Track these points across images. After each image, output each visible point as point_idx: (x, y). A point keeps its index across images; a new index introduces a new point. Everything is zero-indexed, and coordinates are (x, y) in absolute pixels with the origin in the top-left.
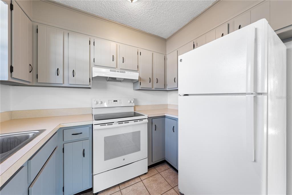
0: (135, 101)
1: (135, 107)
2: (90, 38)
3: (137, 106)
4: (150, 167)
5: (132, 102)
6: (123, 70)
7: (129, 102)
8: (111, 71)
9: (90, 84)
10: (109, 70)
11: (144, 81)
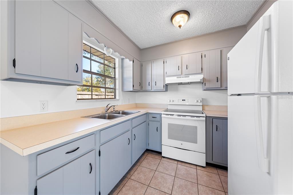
0: (203, 100)
1: (203, 106)
3: (207, 105)
5: (199, 101)
6: (187, 75)
7: (196, 101)
8: (177, 78)
9: (164, 89)
10: (175, 78)
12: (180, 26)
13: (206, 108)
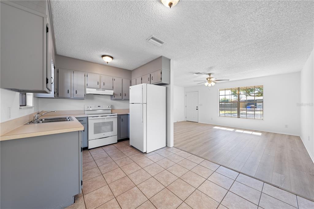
0: (112, 106)
1: (111, 110)
2: (85, 73)
3: (114, 109)
4: (119, 141)
5: (110, 107)
6: (104, 89)
7: (108, 107)
8: (97, 90)
9: (85, 97)
10: (95, 90)
11: (117, 95)
12: (108, 63)
13: (113, 111)
